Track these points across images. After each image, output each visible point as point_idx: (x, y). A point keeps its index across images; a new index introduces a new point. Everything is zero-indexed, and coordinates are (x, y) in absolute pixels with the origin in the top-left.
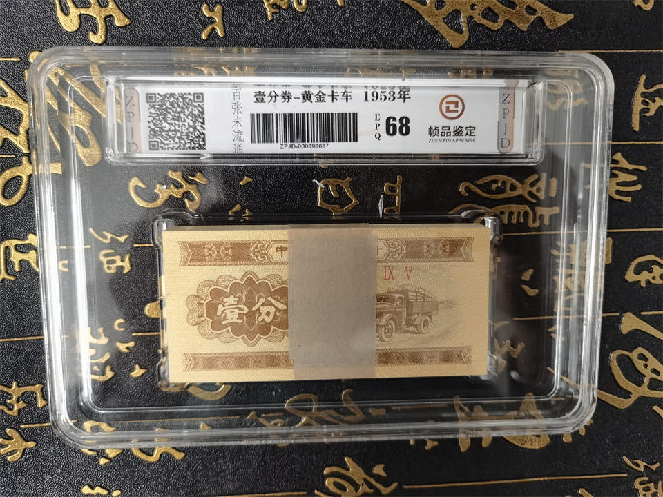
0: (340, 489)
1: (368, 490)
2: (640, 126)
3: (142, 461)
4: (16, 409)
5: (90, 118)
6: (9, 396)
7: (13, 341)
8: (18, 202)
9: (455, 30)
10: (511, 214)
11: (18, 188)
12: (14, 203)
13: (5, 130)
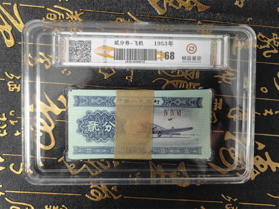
0: (96, 195)
1: (109, 197)
3: (14, 173)
5: (12, 28)
9: (162, 8)
10: (179, 84)
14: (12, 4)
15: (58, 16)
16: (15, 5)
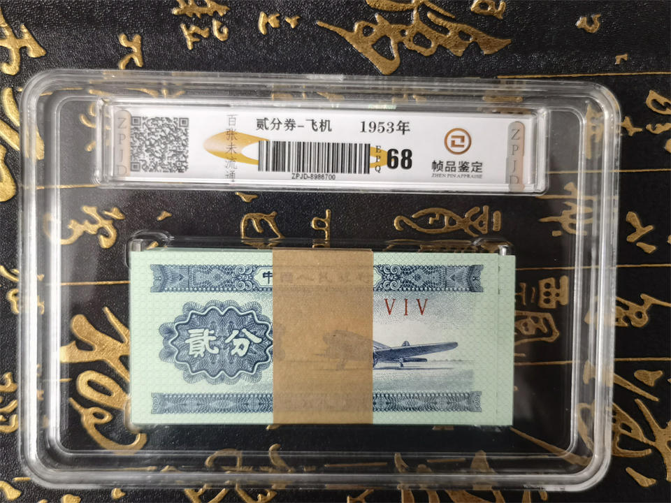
9: (385, 57)
16: (7, 92)
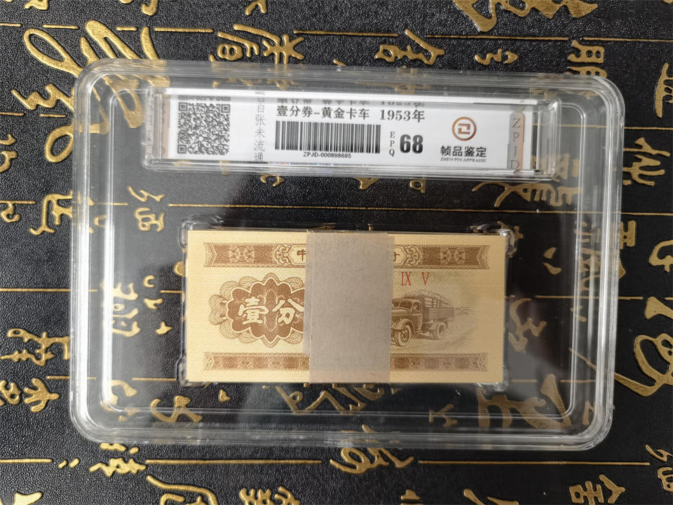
0: (355, 459)
1: (384, 463)
2: (663, 113)
4: (43, 359)
5: (138, 84)
6: (37, 346)
7: (48, 293)
8: (64, 160)
9: (483, 15)
10: (534, 192)
11: (66, 146)
12: (60, 160)
13: (59, 92)
14: (138, 28)
15: (244, 50)
16: (145, 31)
